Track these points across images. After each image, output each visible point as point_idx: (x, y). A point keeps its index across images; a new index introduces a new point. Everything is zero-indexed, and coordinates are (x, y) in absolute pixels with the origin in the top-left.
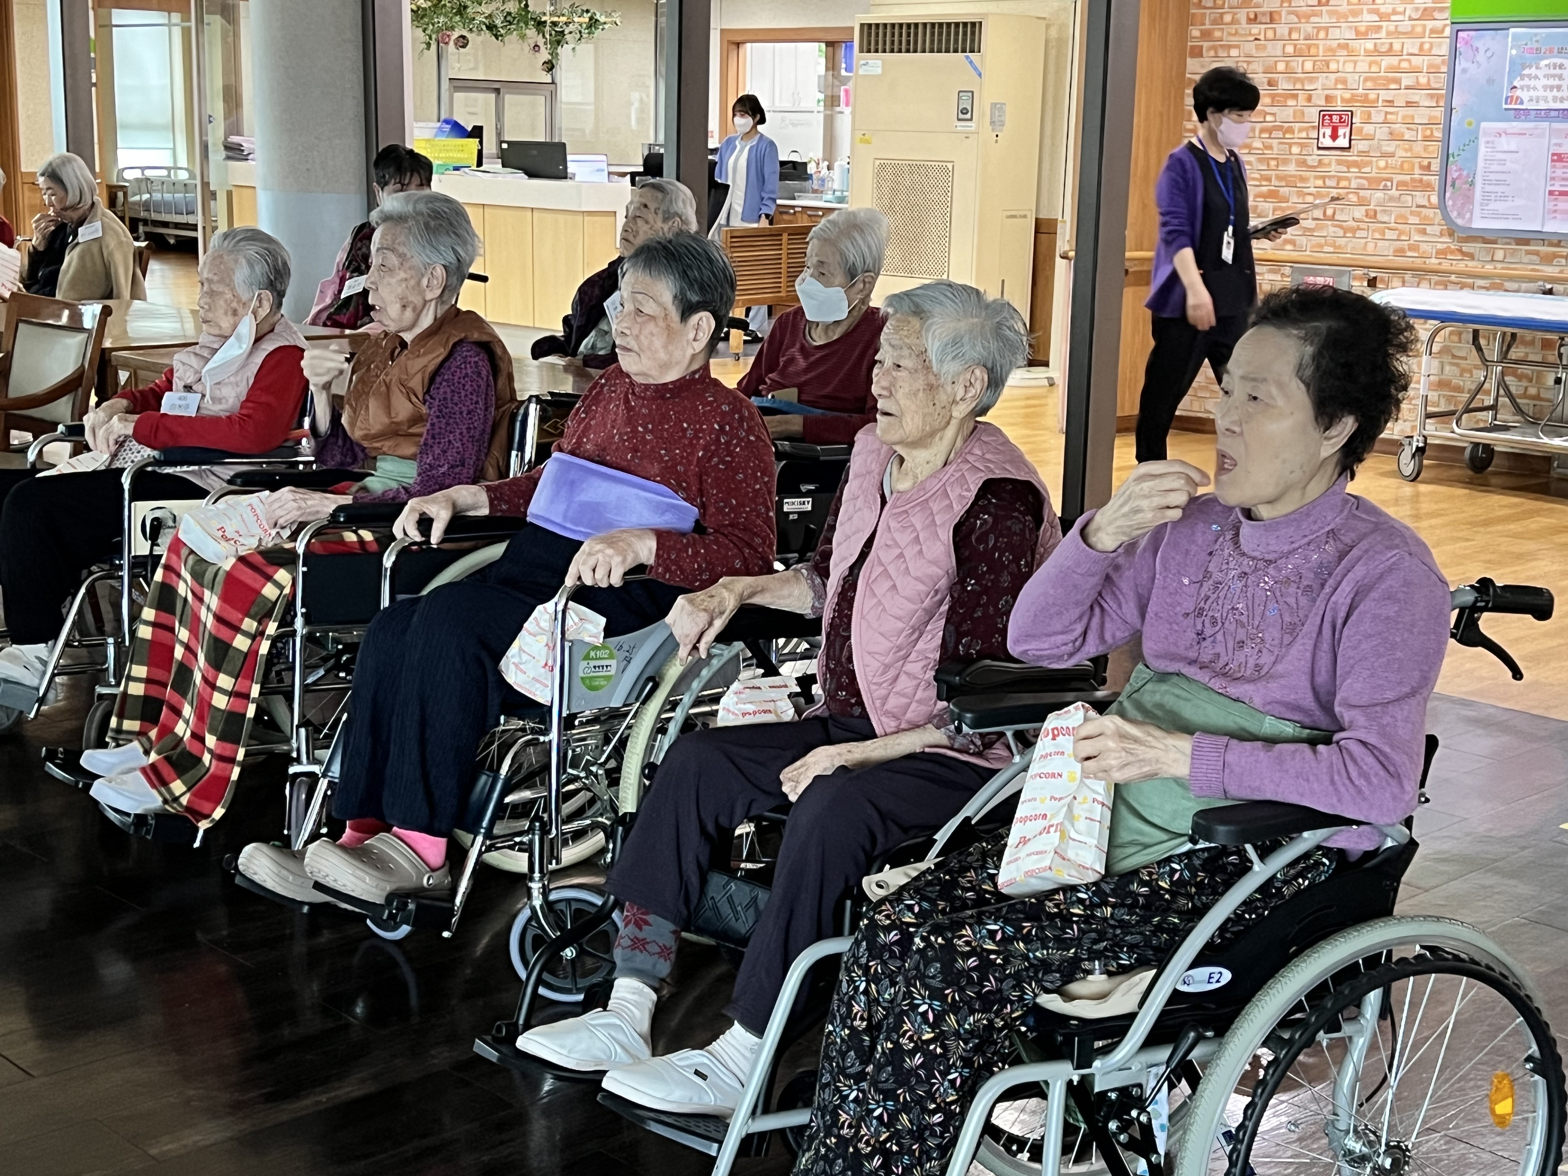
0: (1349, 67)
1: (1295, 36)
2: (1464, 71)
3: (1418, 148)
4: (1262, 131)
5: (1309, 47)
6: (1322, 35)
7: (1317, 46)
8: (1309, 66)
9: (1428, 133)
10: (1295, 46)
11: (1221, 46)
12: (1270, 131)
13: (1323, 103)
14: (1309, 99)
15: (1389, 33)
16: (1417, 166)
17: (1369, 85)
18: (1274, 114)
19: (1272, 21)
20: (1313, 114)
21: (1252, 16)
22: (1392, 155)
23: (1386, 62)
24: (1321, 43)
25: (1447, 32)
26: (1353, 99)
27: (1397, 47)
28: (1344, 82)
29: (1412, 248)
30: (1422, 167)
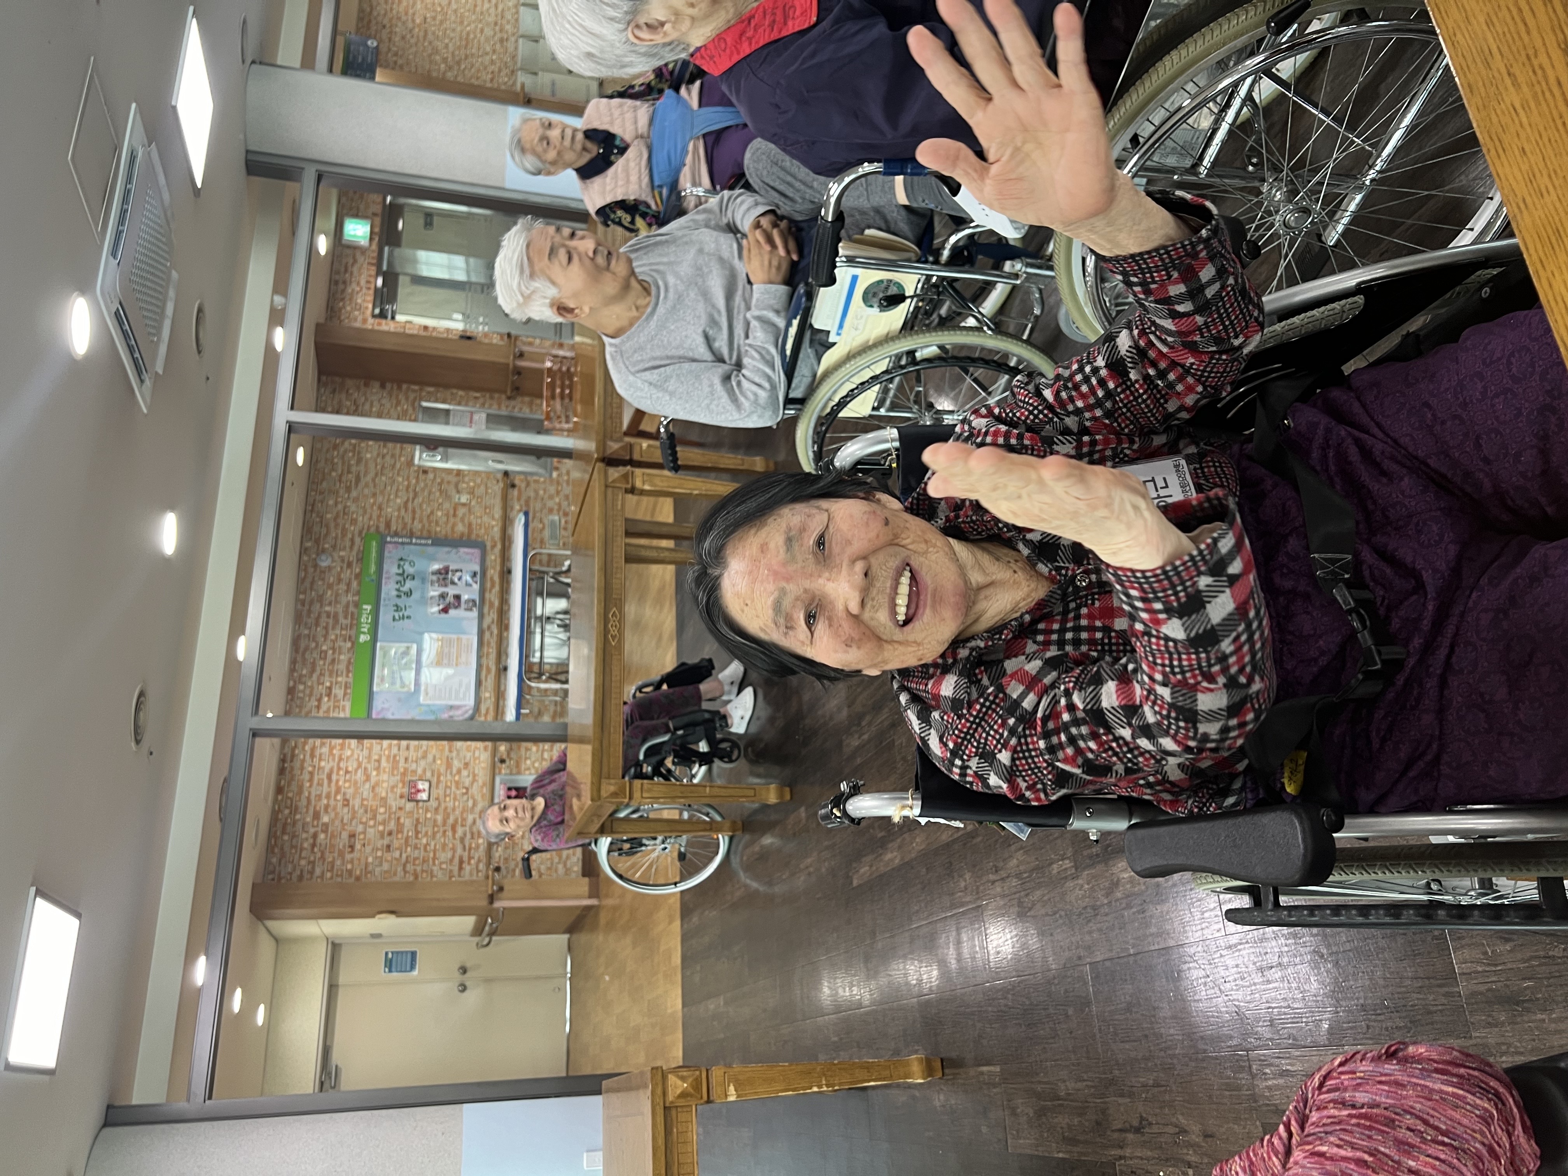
0: (385, 785)
1: (364, 820)
2: (393, 714)
4: (417, 838)
5: (372, 810)
6: (365, 803)
7: (371, 805)
8: (382, 810)
10: (370, 819)
11: (365, 869)
12: (417, 832)
13: (403, 801)
14: (400, 809)
15: (369, 762)
17: (395, 772)
18: (408, 831)
19: (354, 836)
20: (410, 806)
21: (350, 849)
22: (434, 757)
23: (384, 763)
24: (370, 803)
26: (403, 782)
27: (376, 757)
28: (393, 787)
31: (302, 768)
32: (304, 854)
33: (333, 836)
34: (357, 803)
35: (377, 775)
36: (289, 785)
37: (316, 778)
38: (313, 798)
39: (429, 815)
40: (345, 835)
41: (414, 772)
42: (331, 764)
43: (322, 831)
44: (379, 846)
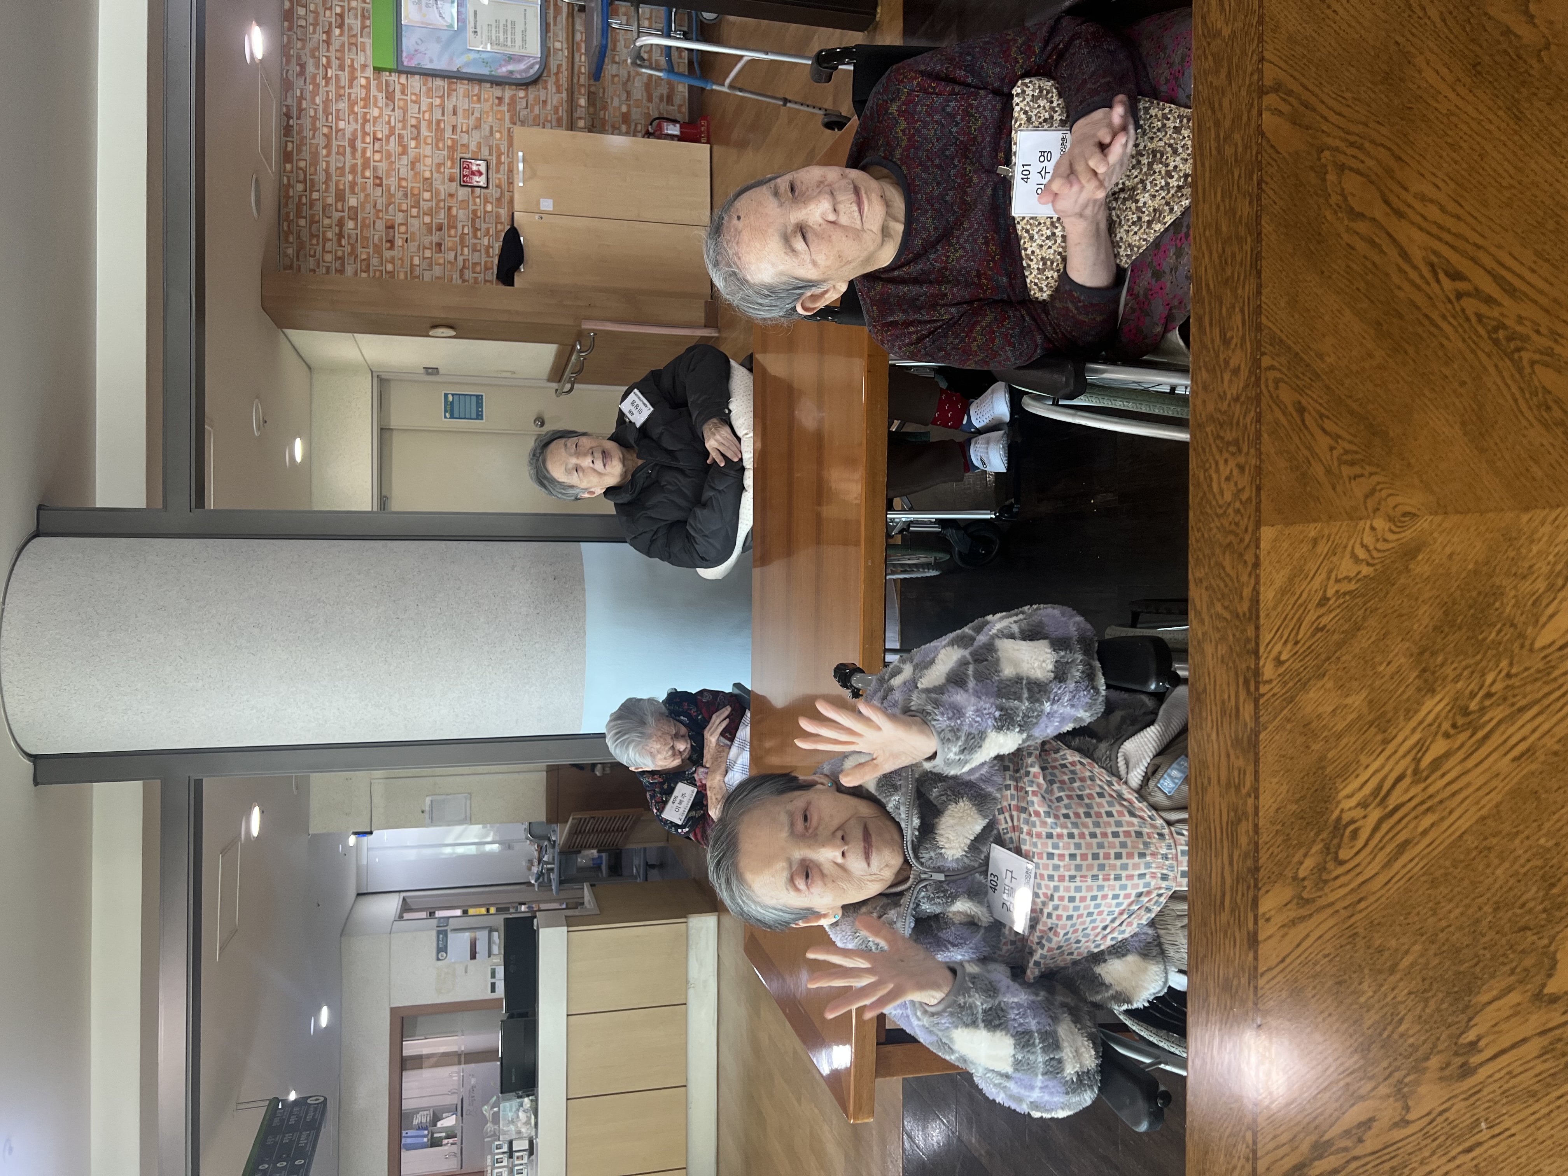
0: (428, 161)
1: (404, 207)
2: (431, 61)
3: (486, 106)
4: (475, 237)
5: (413, 195)
6: (404, 183)
7: (412, 188)
8: (427, 195)
9: (475, 98)
10: (412, 207)
11: (411, 273)
12: (476, 230)
13: (454, 184)
14: (451, 195)
15: (404, 128)
16: (499, 108)
17: (441, 145)
18: (463, 227)
19: (392, 227)
20: (463, 193)
21: (388, 245)
22: (491, 127)
23: (424, 132)
24: (410, 185)
25: (403, 79)
26: (452, 159)
27: (414, 122)
28: (439, 165)
29: (556, 112)
30: (499, 104)
31: (314, 129)
32: (328, 245)
33: (364, 226)
34: (393, 182)
35: (416, 148)
36: (299, 151)
37: (334, 143)
38: (332, 170)
39: (489, 208)
40: (380, 225)
41: (466, 146)
42: (353, 126)
43: (349, 218)
44: (427, 245)
